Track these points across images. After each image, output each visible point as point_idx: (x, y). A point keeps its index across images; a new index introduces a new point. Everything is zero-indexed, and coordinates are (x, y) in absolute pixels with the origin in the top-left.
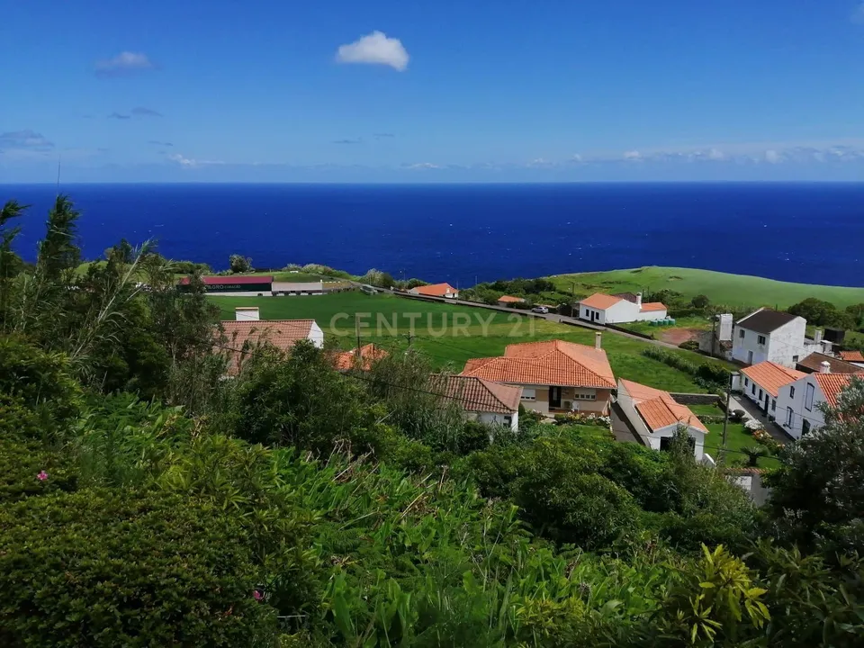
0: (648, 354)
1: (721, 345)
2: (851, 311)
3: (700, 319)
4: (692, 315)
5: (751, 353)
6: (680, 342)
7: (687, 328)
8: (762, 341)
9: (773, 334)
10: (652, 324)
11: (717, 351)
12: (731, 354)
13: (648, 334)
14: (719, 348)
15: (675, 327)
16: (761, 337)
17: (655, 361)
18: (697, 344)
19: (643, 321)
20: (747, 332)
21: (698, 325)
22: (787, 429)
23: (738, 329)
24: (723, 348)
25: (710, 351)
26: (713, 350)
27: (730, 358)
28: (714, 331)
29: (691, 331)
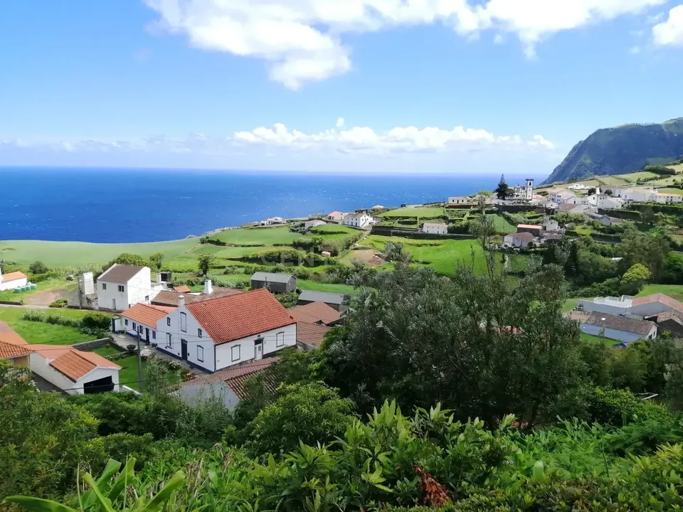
0: (27, 318)
1: (87, 298)
2: (153, 260)
3: (56, 281)
4: (49, 278)
5: (114, 300)
6: (50, 303)
7: (49, 289)
8: (121, 289)
9: (130, 282)
10: (16, 291)
11: (85, 304)
12: (97, 304)
13: (16, 300)
14: (86, 301)
15: (38, 291)
16: (120, 287)
17: (39, 323)
18: (65, 302)
19: (6, 290)
20: (108, 285)
21: (57, 286)
22: (168, 350)
23: (100, 284)
24: (89, 300)
25: (78, 304)
26: (81, 304)
27: (97, 308)
28: (79, 288)
29: (54, 292)
